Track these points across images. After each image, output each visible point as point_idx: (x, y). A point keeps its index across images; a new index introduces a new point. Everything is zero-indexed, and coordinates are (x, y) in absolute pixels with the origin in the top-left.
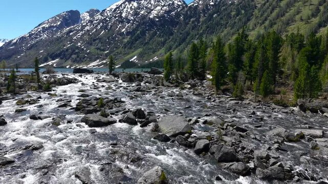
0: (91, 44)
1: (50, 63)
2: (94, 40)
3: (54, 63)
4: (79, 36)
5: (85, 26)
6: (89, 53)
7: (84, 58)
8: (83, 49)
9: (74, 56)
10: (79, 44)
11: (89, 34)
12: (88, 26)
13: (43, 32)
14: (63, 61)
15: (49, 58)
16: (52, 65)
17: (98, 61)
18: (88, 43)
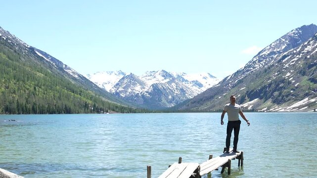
0: (304, 74)
1: (245, 105)
2: (310, 66)
3: (251, 104)
4: (293, 62)
5: (306, 46)
6: (297, 88)
7: (287, 96)
8: (290, 83)
9: (276, 93)
10: (288, 74)
11: (306, 58)
12: (309, 45)
13: (260, 61)
14: (263, 100)
15: (246, 98)
16: (247, 107)
17: (307, 99)
18: (300, 72)
